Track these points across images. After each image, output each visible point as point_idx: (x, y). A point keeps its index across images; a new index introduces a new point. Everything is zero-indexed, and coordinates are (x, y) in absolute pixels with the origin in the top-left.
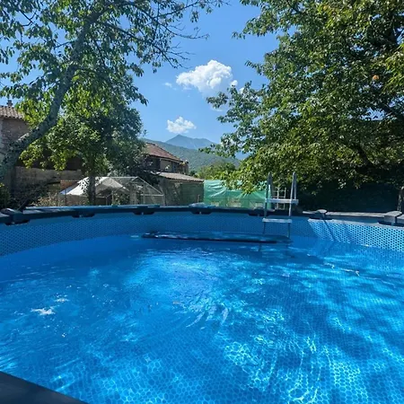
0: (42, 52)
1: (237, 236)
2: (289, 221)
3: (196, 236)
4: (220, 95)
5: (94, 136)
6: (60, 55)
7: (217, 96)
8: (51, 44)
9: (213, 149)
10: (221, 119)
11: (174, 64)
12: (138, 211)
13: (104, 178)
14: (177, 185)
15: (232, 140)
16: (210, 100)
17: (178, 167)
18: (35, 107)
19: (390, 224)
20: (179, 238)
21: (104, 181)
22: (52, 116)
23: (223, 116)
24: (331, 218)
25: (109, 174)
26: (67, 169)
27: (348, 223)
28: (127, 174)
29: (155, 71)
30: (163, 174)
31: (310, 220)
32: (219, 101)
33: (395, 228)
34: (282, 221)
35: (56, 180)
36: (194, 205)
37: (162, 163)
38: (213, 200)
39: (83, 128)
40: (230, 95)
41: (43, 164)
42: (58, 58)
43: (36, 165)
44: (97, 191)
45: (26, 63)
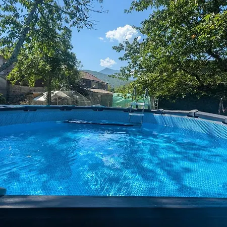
0: (12, 20)
1: (113, 122)
2: (143, 115)
3: (91, 122)
4: (120, 45)
5: (48, 67)
6: (22, 22)
7: (118, 46)
8: (17, 16)
9: (117, 76)
10: (121, 59)
11: (90, 27)
12: (63, 109)
13: (57, 92)
14: (99, 96)
15: (126, 71)
16: (114, 48)
17: (101, 86)
18: (9, 51)
19: (192, 116)
20: (82, 123)
21: (58, 93)
22: (15, 56)
23: (122, 57)
24: (165, 113)
25: (61, 89)
26: (35, 86)
27: (173, 116)
28: (71, 89)
29: (79, 31)
30: (92, 90)
31: (154, 114)
32: (119, 48)
33: (193, 119)
34: (139, 115)
35: (32, 92)
36: (94, 106)
37: (92, 83)
38: (118, 104)
39: (42, 63)
40: (125, 45)
41: (21, 83)
42: (21, 23)
43: (17, 84)
44: (52, 99)
45: (3, 26)
